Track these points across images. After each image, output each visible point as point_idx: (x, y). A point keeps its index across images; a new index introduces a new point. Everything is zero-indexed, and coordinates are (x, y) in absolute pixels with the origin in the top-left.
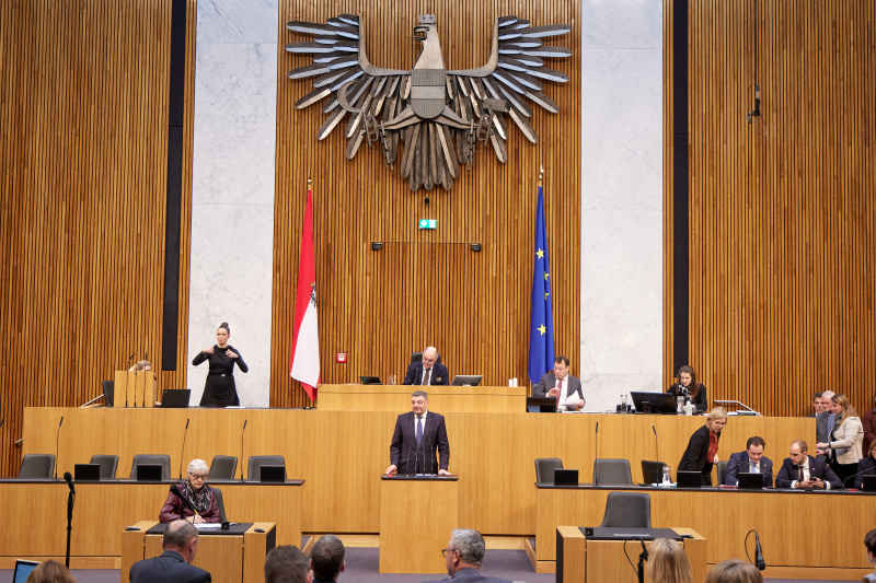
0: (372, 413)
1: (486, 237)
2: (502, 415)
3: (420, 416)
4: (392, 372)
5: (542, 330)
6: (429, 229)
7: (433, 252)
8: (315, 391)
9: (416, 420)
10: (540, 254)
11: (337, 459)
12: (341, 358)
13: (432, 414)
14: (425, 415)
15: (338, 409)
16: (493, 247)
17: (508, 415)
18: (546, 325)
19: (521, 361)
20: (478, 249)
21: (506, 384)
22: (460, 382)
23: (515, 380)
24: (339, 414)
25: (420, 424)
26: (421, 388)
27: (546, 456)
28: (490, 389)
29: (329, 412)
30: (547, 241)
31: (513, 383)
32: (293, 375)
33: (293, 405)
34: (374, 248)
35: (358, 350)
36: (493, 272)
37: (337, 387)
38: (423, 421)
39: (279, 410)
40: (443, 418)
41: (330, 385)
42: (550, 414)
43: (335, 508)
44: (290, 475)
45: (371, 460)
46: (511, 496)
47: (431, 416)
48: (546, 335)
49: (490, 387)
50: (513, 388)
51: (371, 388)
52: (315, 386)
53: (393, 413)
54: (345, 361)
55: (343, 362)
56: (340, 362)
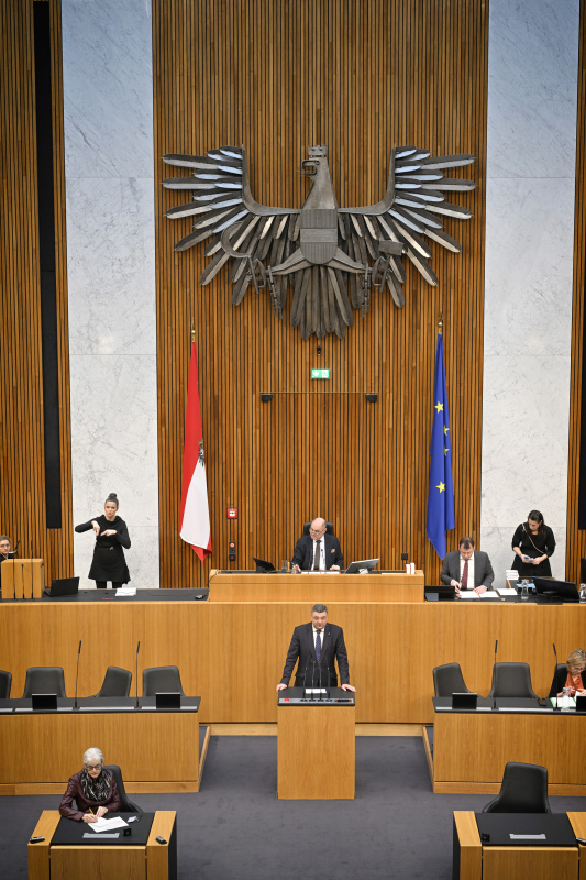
1: (382, 387)
3: (319, 631)
5: (442, 487)
6: (321, 380)
7: (326, 402)
9: (315, 635)
10: (440, 407)
11: (232, 651)
12: (232, 514)
16: (389, 397)
18: (445, 482)
20: (373, 399)
25: (318, 637)
30: (446, 392)
34: (265, 399)
35: (249, 505)
36: (389, 424)
38: (322, 635)
40: (341, 631)
45: (266, 652)
46: (409, 685)
47: (329, 628)
48: (446, 492)
54: (237, 517)
55: (233, 518)
56: (231, 518)
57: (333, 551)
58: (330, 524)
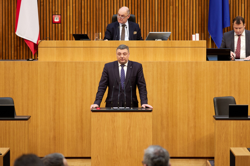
0: (83, 63)
2: (187, 63)
3: (123, 65)
4: (98, 30)
8: (36, 46)
9: (120, 68)
11: (55, 99)
12: (57, 19)
13: (132, 62)
14: (126, 64)
15: (55, 60)
17: (192, 63)
19: (202, 20)
21: (191, 39)
22: (152, 38)
23: (198, 35)
24: (56, 64)
25: (123, 70)
26: (120, 42)
27: (223, 94)
28: (177, 43)
29: (48, 62)
31: (196, 37)
32: (18, 33)
33: (18, 58)
35: (70, 13)
37: (54, 43)
38: (125, 69)
39: (8, 62)
40: (141, 65)
41: (48, 41)
42: (226, 62)
43: (55, 138)
44: (19, 112)
45: (83, 100)
46: (195, 126)
47: (131, 64)
49: (177, 41)
50: (195, 42)
51: (81, 43)
52: (36, 43)
53: (99, 63)
54: (60, 22)
55: (58, 23)
56: (55, 23)
57: (135, 33)
58: (133, 16)
